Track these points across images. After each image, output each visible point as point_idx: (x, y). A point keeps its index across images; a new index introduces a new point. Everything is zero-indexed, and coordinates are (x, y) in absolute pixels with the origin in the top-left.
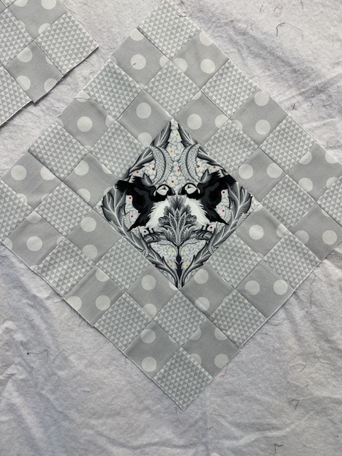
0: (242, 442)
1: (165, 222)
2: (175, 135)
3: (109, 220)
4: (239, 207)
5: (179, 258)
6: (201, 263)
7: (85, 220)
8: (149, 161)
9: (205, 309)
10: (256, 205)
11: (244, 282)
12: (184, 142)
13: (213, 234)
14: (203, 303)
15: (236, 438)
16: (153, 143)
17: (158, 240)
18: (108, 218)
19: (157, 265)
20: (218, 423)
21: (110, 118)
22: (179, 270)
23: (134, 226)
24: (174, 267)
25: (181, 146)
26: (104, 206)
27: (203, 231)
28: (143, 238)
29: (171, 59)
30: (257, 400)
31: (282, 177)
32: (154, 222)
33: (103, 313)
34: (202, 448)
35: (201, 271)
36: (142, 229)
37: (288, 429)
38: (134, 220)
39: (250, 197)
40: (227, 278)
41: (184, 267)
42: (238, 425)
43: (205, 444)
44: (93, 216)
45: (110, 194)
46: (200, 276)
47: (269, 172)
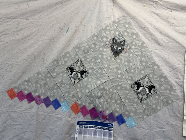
0: (157, 130)
1: (141, 91)
2: (147, 77)
3: (132, 88)
4: (155, 92)
5: (142, 98)
6: (146, 100)
7: (128, 87)
8: (141, 80)
9: (144, 108)
10: (158, 92)
11: (152, 105)
12: (148, 78)
13: (149, 95)
14: (144, 107)
15: (156, 129)
16: (143, 77)
17: (139, 94)
18: (132, 87)
19: (138, 98)
20: (153, 126)
21: (137, 71)
22: (142, 100)
23: (136, 90)
24: (141, 99)
25: (147, 79)
26: (132, 85)
27: (147, 94)
28: (137, 92)
29: (149, 65)
30: (161, 123)
31: (164, 89)
32: (139, 90)
33: (127, 103)
34: (150, 130)
35: (145, 101)
36: (137, 91)
37: (166, 129)
38: (136, 89)
39: (157, 91)
40: (150, 103)
41: (143, 99)
42: (157, 127)
43: (151, 129)
44: (129, 86)
45: (133, 84)
46: (145, 102)
47: (162, 87)
